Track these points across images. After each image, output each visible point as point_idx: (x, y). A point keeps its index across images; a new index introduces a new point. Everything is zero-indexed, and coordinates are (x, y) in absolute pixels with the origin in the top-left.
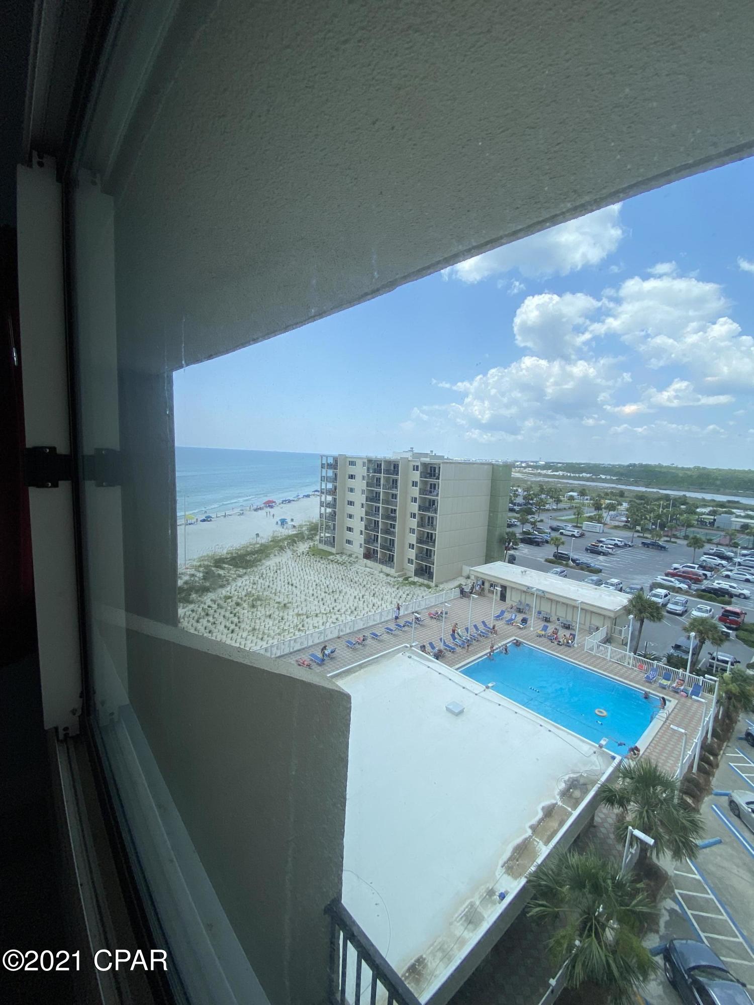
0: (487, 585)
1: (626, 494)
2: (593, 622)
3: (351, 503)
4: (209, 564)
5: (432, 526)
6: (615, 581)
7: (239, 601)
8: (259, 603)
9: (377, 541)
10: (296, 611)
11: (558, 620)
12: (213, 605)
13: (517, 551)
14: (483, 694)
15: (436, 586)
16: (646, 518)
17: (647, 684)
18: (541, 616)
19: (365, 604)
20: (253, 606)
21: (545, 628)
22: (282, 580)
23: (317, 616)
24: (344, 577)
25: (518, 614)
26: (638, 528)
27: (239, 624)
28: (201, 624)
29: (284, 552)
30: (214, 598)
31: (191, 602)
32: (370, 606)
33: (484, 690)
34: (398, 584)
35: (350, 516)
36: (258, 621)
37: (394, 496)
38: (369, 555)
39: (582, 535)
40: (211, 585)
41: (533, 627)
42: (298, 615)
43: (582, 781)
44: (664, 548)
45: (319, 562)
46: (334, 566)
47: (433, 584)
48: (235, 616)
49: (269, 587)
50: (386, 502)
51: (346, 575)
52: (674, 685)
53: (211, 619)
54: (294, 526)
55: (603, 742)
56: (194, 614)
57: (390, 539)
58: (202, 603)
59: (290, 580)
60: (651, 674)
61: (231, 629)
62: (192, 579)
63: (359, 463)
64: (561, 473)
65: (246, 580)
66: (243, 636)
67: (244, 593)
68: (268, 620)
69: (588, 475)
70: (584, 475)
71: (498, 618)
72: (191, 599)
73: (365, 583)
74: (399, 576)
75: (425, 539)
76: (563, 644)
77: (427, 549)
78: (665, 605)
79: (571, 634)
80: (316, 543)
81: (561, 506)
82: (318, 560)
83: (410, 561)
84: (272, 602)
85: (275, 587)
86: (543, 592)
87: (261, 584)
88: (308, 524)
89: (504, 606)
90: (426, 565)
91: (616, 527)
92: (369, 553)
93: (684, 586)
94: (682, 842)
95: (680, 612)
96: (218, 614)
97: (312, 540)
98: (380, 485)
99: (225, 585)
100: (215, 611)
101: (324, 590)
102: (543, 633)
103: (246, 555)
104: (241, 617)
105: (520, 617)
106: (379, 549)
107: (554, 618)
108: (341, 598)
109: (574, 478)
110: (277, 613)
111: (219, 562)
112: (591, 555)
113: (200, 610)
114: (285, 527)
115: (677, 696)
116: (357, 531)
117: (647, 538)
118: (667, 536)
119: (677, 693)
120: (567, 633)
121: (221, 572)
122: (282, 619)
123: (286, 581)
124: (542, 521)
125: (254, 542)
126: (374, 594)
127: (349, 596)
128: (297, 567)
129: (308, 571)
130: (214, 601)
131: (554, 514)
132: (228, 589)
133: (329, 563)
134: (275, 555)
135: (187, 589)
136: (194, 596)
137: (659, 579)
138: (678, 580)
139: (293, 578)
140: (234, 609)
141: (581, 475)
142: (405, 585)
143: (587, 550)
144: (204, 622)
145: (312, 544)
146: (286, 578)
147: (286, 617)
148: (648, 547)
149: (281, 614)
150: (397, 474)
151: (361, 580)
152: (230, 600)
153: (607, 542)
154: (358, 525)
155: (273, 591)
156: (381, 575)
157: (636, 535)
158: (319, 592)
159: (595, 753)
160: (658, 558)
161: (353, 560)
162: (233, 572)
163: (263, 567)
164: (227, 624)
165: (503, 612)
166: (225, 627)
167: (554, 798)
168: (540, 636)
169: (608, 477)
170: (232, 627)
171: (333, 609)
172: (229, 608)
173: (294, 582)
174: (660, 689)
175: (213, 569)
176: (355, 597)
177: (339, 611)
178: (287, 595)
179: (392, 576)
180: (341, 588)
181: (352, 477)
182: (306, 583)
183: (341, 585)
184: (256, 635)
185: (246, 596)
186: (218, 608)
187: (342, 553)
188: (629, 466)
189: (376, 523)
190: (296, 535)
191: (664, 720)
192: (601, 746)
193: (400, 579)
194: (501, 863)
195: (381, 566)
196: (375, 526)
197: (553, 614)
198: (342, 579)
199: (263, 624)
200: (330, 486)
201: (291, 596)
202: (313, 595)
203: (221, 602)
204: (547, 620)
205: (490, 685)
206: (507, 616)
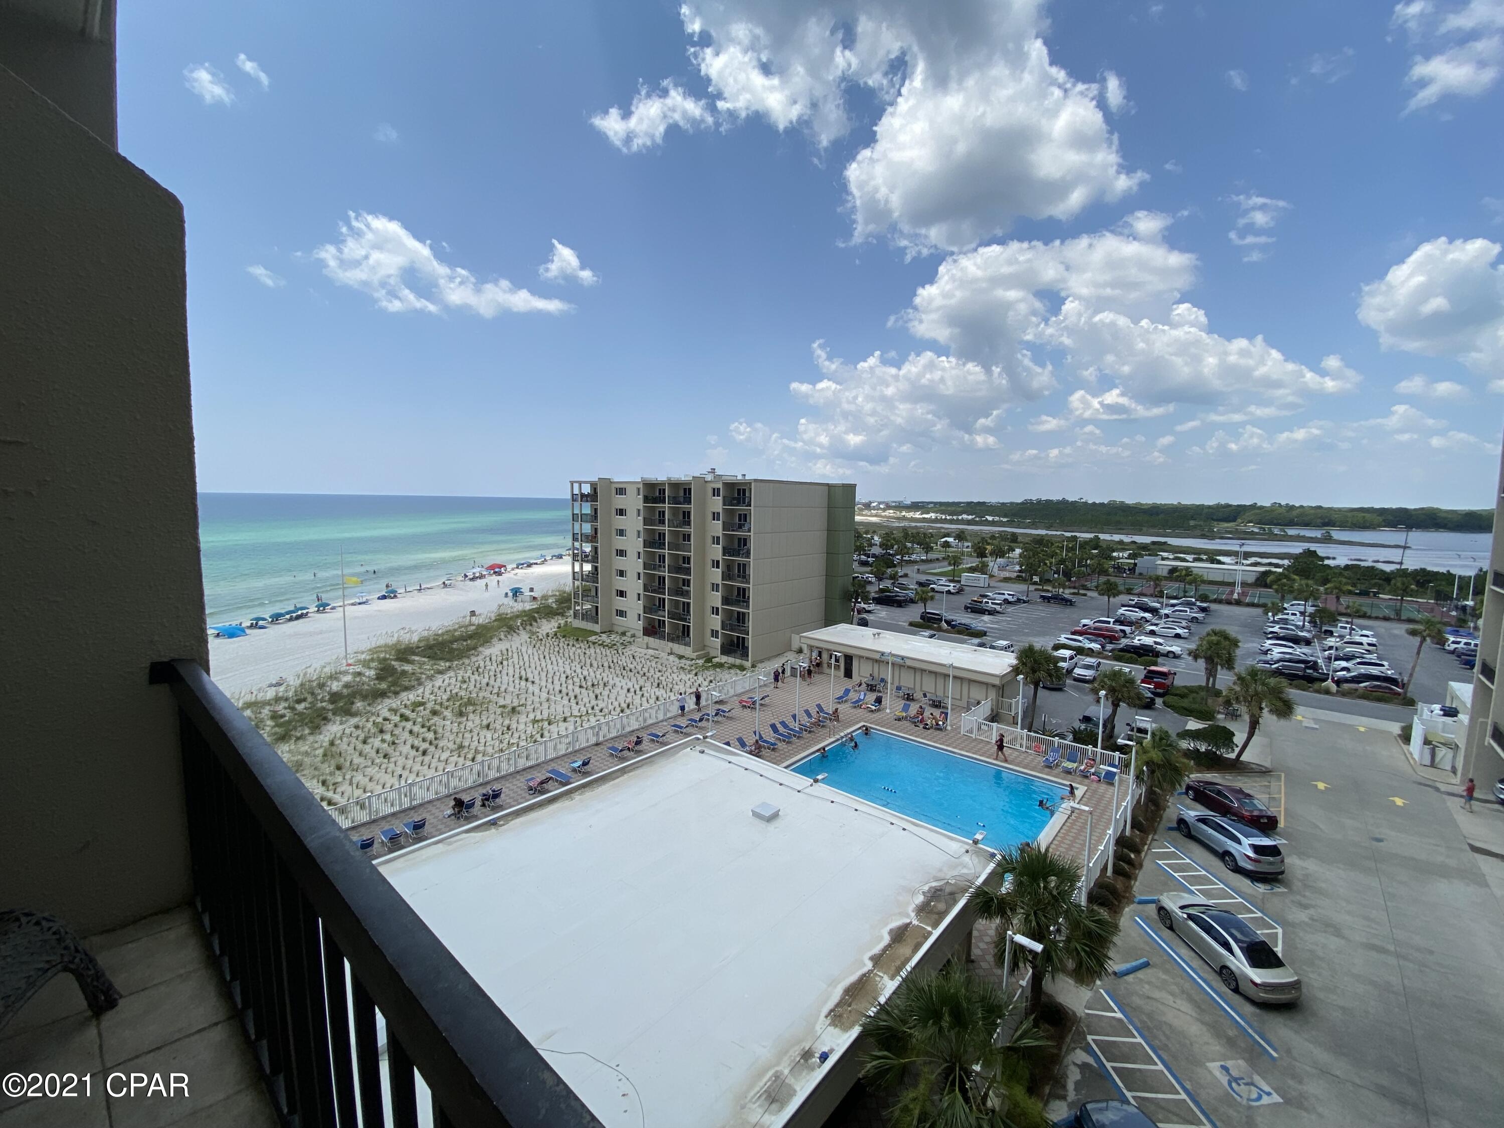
0: (825, 656)
1: (1020, 539)
2: (971, 695)
3: (621, 553)
4: (388, 656)
5: (744, 577)
6: (1004, 643)
7: (437, 707)
8: (471, 708)
9: (664, 607)
10: (531, 716)
11: (925, 695)
12: (393, 717)
13: (870, 615)
14: (809, 790)
15: (753, 666)
16: (1045, 564)
17: (1047, 770)
18: (901, 694)
19: (644, 699)
20: (461, 714)
21: (906, 708)
22: (511, 672)
23: (565, 720)
24: (612, 665)
25: (868, 693)
26: (1036, 579)
27: (435, 742)
28: (370, 746)
29: (515, 635)
30: (394, 706)
31: (353, 715)
32: (652, 701)
33: (811, 785)
34: (696, 668)
35: (622, 573)
36: (467, 735)
37: (687, 537)
38: (652, 630)
39: (960, 591)
40: (389, 687)
41: (891, 709)
42: (535, 721)
43: (948, 889)
44: (1070, 601)
45: (573, 645)
46: (598, 651)
47: (748, 664)
48: (429, 730)
49: (488, 684)
50: (674, 546)
51: (615, 661)
52: (1082, 768)
53: (388, 737)
54: (535, 598)
55: (979, 837)
56: (359, 732)
57: (684, 603)
58: (373, 714)
59: (523, 673)
60: (1051, 757)
61: (421, 749)
62: (358, 679)
63: (631, 491)
64: (933, 515)
65: (450, 678)
66: (442, 759)
67: (445, 697)
68: (484, 732)
69: (970, 517)
70: (965, 516)
71: (840, 700)
72: (353, 710)
73: (645, 670)
74: (699, 658)
75: (734, 597)
76: (932, 727)
77: (739, 613)
78: (1070, 672)
79: (942, 713)
80: (569, 620)
81: (931, 556)
82: (571, 644)
83: (714, 634)
84: (492, 707)
85: (497, 685)
86: (903, 658)
87: (476, 681)
88: (557, 593)
89: (848, 684)
90: (738, 637)
91: (1006, 580)
92: (653, 627)
93: (1095, 646)
94: (1085, 951)
95: (1091, 678)
96: (401, 730)
97: (563, 616)
98: (664, 523)
99: (414, 686)
100: (396, 726)
101: (578, 684)
102: (904, 714)
103: (452, 642)
104: (440, 730)
105: (872, 697)
106: (666, 619)
107: (918, 695)
108: (606, 693)
109: (951, 522)
110: (500, 720)
111: (404, 653)
112: (972, 615)
113: (369, 725)
114: (519, 599)
115: (1086, 781)
116: (632, 595)
117: (1048, 591)
118: (1074, 588)
119: (1086, 777)
120: (937, 712)
121: (408, 668)
122: (508, 729)
123: (517, 676)
124: (906, 575)
125: (467, 622)
126: (658, 685)
127: (619, 689)
128: (536, 653)
129: (553, 659)
130: (394, 711)
131: (923, 567)
132: (420, 691)
133: (589, 647)
134: (500, 640)
135: (348, 695)
136: (359, 705)
137: (1063, 639)
138: (1088, 639)
139: (528, 670)
140: (428, 720)
141: (960, 517)
142: (707, 668)
143: (966, 608)
144: (376, 742)
145: (562, 622)
146: (517, 671)
147: (514, 726)
148: (1049, 602)
149: (507, 722)
150: (689, 502)
151: (639, 668)
152: (422, 708)
153: (995, 598)
154: (634, 585)
155: (495, 691)
156: (672, 658)
157: (1032, 588)
158: (570, 687)
159: (967, 852)
160: (1062, 615)
161: (629, 640)
162: (428, 667)
163: (480, 657)
164: (416, 743)
165: (847, 691)
166: (412, 747)
167: (908, 916)
168: (899, 720)
169: (997, 519)
170: (425, 746)
171: (593, 708)
172: (420, 720)
173: (530, 676)
174: (1063, 775)
175: (393, 663)
176: (628, 690)
177: (601, 711)
178: (518, 695)
179: (687, 659)
180: (605, 679)
181: (621, 512)
182: (550, 676)
183: (608, 676)
184: (463, 755)
185: (448, 700)
186: (401, 721)
187: (610, 632)
188: (1022, 503)
189: (662, 579)
190: (537, 611)
191: (1069, 812)
192: (976, 842)
193: (701, 662)
194: (825, 1011)
195: (670, 644)
196: (659, 584)
197: (918, 687)
198: (610, 667)
199: (475, 738)
200: (587, 528)
201: (523, 696)
202: (560, 692)
203: (407, 712)
204: (909, 698)
205: (820, 777)
206: (853, 696)
